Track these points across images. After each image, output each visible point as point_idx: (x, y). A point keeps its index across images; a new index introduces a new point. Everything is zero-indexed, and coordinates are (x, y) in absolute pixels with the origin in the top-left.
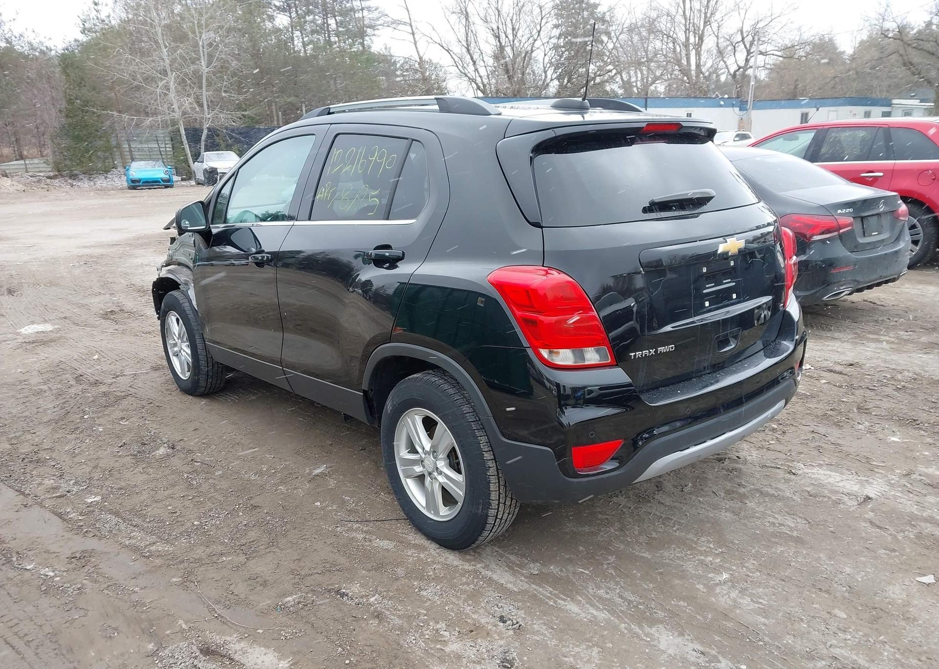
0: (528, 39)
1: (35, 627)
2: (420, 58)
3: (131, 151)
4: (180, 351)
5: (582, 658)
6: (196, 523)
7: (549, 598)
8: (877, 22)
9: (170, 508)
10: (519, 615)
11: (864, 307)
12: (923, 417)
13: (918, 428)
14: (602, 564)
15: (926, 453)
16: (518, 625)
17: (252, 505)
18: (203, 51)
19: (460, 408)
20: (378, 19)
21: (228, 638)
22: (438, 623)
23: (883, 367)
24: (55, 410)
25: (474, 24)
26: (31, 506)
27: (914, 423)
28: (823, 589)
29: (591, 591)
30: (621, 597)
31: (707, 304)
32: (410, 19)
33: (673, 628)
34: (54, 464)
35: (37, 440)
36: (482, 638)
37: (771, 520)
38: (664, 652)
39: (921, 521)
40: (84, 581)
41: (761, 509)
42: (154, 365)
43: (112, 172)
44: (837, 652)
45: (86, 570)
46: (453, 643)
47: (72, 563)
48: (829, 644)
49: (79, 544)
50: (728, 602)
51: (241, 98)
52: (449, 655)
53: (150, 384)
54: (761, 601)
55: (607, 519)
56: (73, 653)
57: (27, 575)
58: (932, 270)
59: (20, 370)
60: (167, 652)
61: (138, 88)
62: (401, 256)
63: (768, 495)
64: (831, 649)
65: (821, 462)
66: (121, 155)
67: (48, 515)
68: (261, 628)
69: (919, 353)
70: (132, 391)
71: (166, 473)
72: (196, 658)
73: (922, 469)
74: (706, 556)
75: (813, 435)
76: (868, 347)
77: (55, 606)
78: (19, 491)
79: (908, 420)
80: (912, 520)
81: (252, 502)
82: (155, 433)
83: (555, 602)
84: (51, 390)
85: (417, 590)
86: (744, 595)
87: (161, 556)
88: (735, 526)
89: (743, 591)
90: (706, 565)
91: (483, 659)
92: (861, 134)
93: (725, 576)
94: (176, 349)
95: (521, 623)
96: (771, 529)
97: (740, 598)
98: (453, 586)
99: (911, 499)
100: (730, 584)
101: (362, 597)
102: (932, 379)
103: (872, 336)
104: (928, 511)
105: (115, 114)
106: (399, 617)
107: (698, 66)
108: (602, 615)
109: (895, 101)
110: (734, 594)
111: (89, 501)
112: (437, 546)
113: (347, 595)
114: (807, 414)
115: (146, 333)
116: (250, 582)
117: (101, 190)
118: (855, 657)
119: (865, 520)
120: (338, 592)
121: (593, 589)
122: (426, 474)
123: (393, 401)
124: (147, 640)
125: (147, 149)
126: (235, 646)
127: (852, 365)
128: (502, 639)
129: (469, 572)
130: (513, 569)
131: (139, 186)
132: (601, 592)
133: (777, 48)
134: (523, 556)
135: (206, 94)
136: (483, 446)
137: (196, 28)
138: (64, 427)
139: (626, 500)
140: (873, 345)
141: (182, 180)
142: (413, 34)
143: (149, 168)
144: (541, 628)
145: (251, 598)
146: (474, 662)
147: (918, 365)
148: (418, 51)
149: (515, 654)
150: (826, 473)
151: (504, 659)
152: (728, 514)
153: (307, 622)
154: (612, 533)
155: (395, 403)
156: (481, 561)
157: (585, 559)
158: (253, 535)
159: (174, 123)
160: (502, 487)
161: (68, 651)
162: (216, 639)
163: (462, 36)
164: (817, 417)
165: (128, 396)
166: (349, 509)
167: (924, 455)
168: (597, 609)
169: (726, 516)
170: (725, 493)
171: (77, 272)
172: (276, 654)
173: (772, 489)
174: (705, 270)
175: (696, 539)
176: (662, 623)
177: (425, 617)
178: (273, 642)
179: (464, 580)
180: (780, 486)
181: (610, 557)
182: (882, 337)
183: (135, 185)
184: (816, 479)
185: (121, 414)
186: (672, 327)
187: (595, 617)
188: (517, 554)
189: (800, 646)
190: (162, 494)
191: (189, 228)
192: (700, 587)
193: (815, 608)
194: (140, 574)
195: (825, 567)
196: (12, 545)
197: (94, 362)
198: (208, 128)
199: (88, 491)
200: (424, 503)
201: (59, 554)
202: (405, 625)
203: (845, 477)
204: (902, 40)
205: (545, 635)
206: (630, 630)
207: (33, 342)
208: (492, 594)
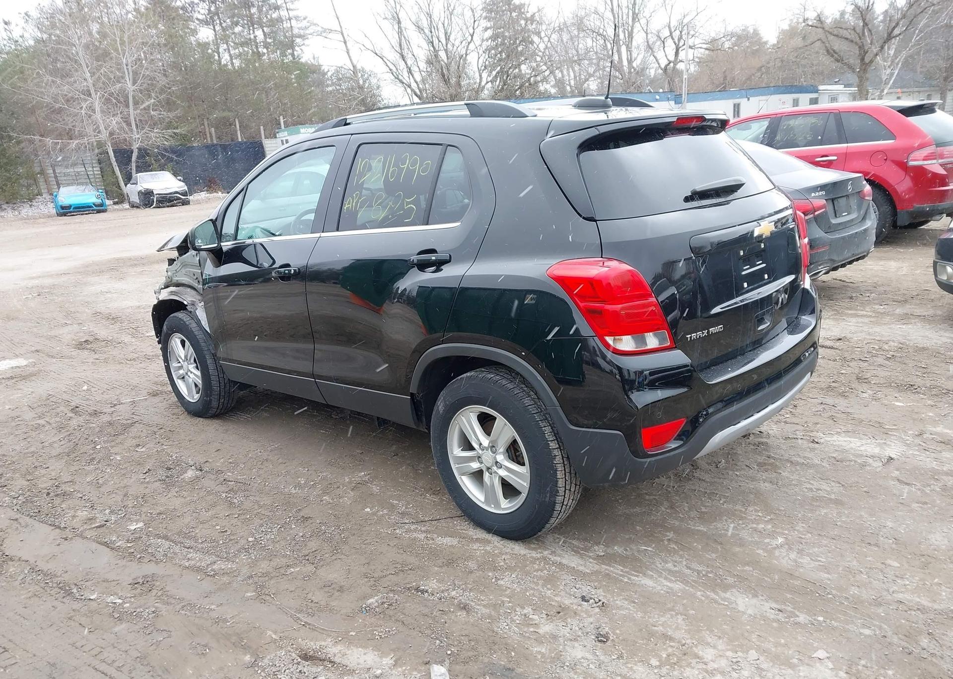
0: (461, 43)
1: (121, 653)
2: (353, 67)
3: (56, 177)
4: (187, 374)
5: (670, 627)
6: (250, 539)
7: (623, 576)
8: (799, 12)
9: (219, 527)
10: (600, 594)
11: (835, 286)
12: (919, 381)
13: (917, 392)
14: (663, 541)
15: (931, 414)
16: (601, 603)
17: (303, 517)
18: (127, 69)
19: (521, 401)
20: (306, 28)
21: (323, 643)
22: (524, 608)
23: (869, 339)
24: (62, 443)
25: (405, 29)
26: (71, 539)
27: (911, 387)
28: (872, 543)
29: (659, 565)
30: (689, 568)
31: (745, 285)
32: (341, 27)
33: (746, 591)
34: (81, 496)
35: (53, 474)
36: (570, 617)
37: (808, 486)
38: (744, 613)
39: (942, 475)
40: (156, 604)
41: (795, 477)
42: (151, 391)
43: (37, 200)
44: (900, 596)
45: (154, 594)
46: (545, 625)
47: (136, 588)
48: (891, 590)
49: (136, 571)
50: (790, 563)
51: (171, 115)
52: (544, 636)
53: (153, 410)
54: (819, 559)
55: (655, 499)
56: (169, 673)
57: (94, 605)
58: (888, 246)
59: (7, 407)
60: (266, 661)
61: (60, 111)
62: (448, 258)
63: (798, 464)
64: (894, 595)
65: (839, 430)
66: (46, 181)
67: (94, 545)
68: (353, 630)
69: (898, 324)
70: (136, 418)
71: (201, 494)
72: (298, 663)
73: (931, 429)
74: (758, 524)
75: (823, 406)
76: (850, 322)
77: (134, 631)
78: (54, 525)
79: (905, 386)
80: (935, 475)
81: (302, 514)
82: (176, 457)
83: (629, 579)
84: (50, 424)
85: (493, 580)
86: (802, 555)
87: (227, 573)
88: (777, 494)
89: (800, 552)
90: (760, 532)
91: (579, 636)
92: (812, 120)
93: (780, 540)
94: (181, 372)
95: (603, 600)
96: (810, 494)
97: (799, 558)
98: (528, 574)
99: (929, 456)
100: (786, 546)
101: (443, 592)
102: (917, 347)
103: (850, 312)
104: (947, 465)
105: (37, 137)
106: (484, 606)
107: (630, 62)
108: (677, 586)
109: (821, 87)
110: (793, 555)
111: (133, 528)
112: (500, 538)
113: (427, 591)
114: (813, 388)
115: (131, 360)
116: (327, 589)
117: (28, 219)
118: (918, 600)
119: (893, 479)
120: (417, 589)
121: (661, 564)
122: (484, 469)
123: (445, 402)
124: (241, 653)
125: (73, 174)
126: (333, 650)
127: (840, 339)
128: (590, 616)
129: (538, 559)
130: (579, 553)
131: (71, 212)
132: (670, 566)
133: (704, 41)
134: (585, 540)
135: (133, 113)
136: (548, 436)
137: (119, 45)
138: (78, 459)
139: (668, 480)
140: (854, 320)
141: (115, 203)
142: (345, 42)
143: (79, 193)
144: (624, 603)
145: (333, 604)
146: (571, 640)
147: (900, 335)
148: (351, 60)
149: (607, 629)
150: (845, 439)
151: (598, 634)
152: (766, 484)
153: (397, 620)
154: (663, 511)
155: (448, 403)
156: (546, 549)
157: (645, 537)
158: (313, 545)
159: (100, 145)
160: (567, 474)
161: (163, 672)
162: (311, 645)
163: (395, 41)
164: (822, 389)
165: (135, 423)
166: (400, 512)
167: (929, 416)
168: (671, 581)
169: (765, 486)
170: (757, 465)
171: (32, 304)
172: (376, 653)
173: (801, 458)
174: (742, 253)
175: (744, 510)
176: (735, 588)
177: (510, 604)
178: (369, 642)
179: (536, 567)
180: (807, 454)
181: (668, 534)
182: (859, 312)
183: (65, 211)
184: (839, 446)
185: (134, 442)
186: (721, 308)
187: (671, 588)
188: (578, 539)
189: (865, 594)
190: (205, 515)
191: (202, 247)
192: (760, 552)
193: (870, 561)
194: (211, 593)
195: (869, 523)
196: (66, 577)
197: (84, 393)
198: (137, 148)
199: (126, 518)
200: (482, 498)
201: (119, 582)
202: (493, 613)
203: (864, 442)
205: (630, 610)
206: (707, 597)
207: (12, 378)
208: (567, 578)
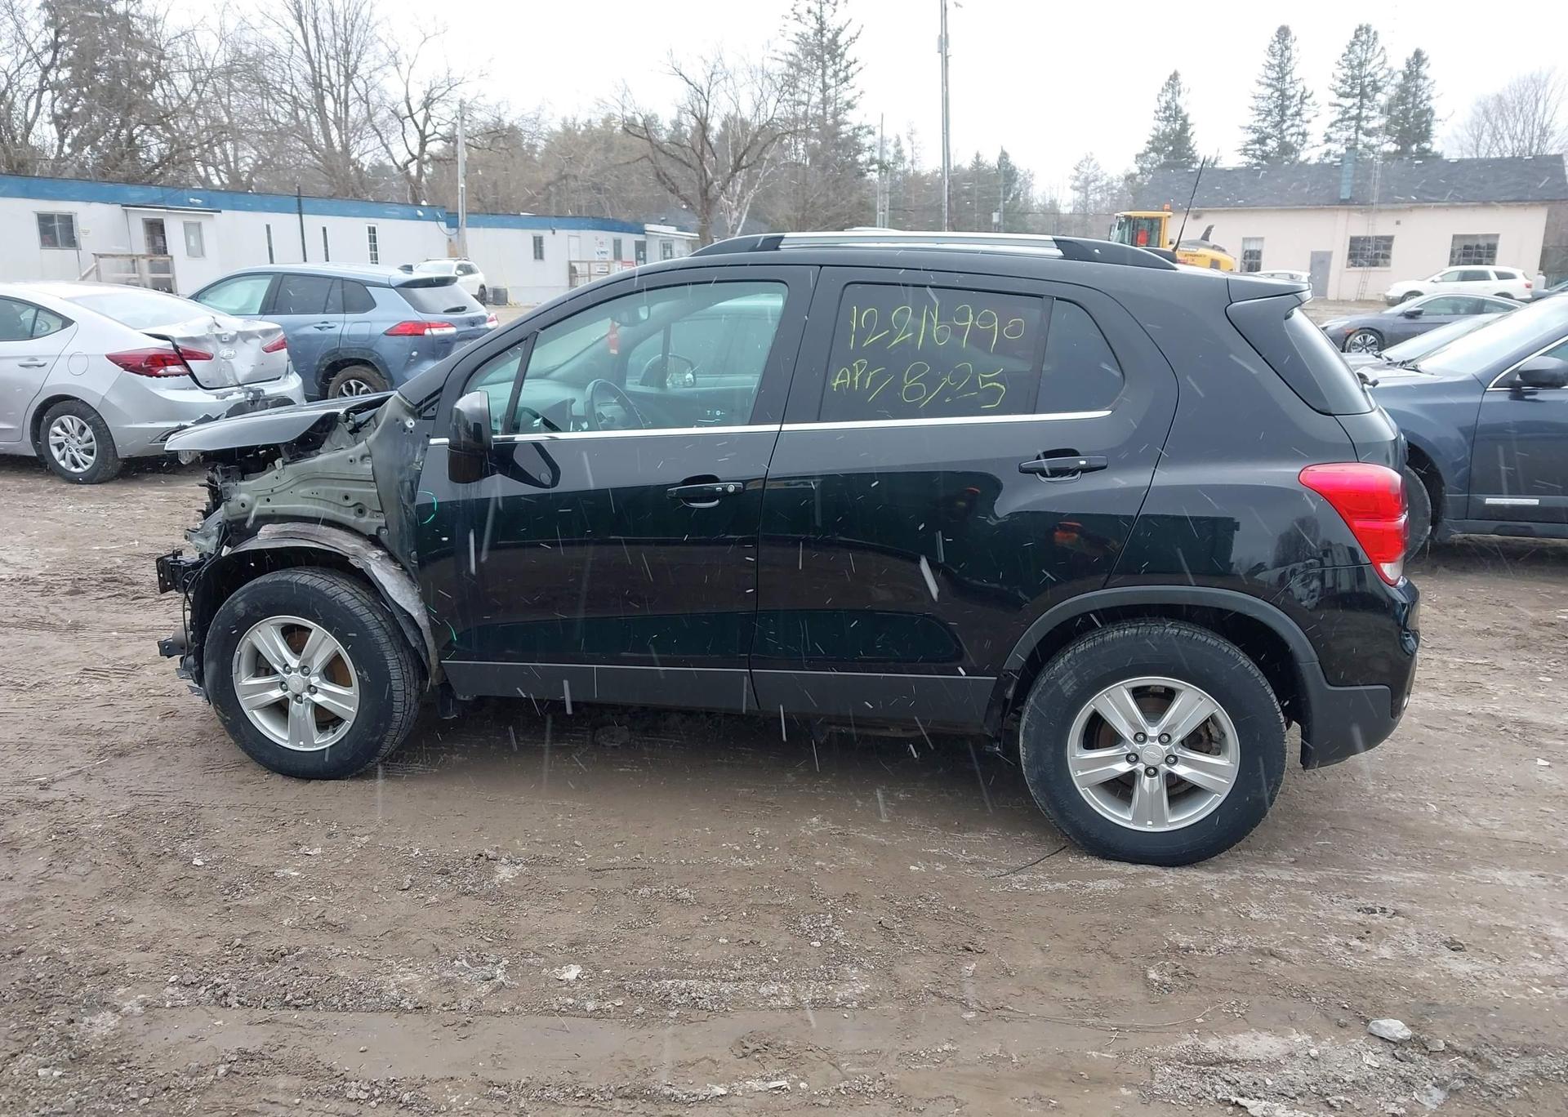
204: (651, 141)
